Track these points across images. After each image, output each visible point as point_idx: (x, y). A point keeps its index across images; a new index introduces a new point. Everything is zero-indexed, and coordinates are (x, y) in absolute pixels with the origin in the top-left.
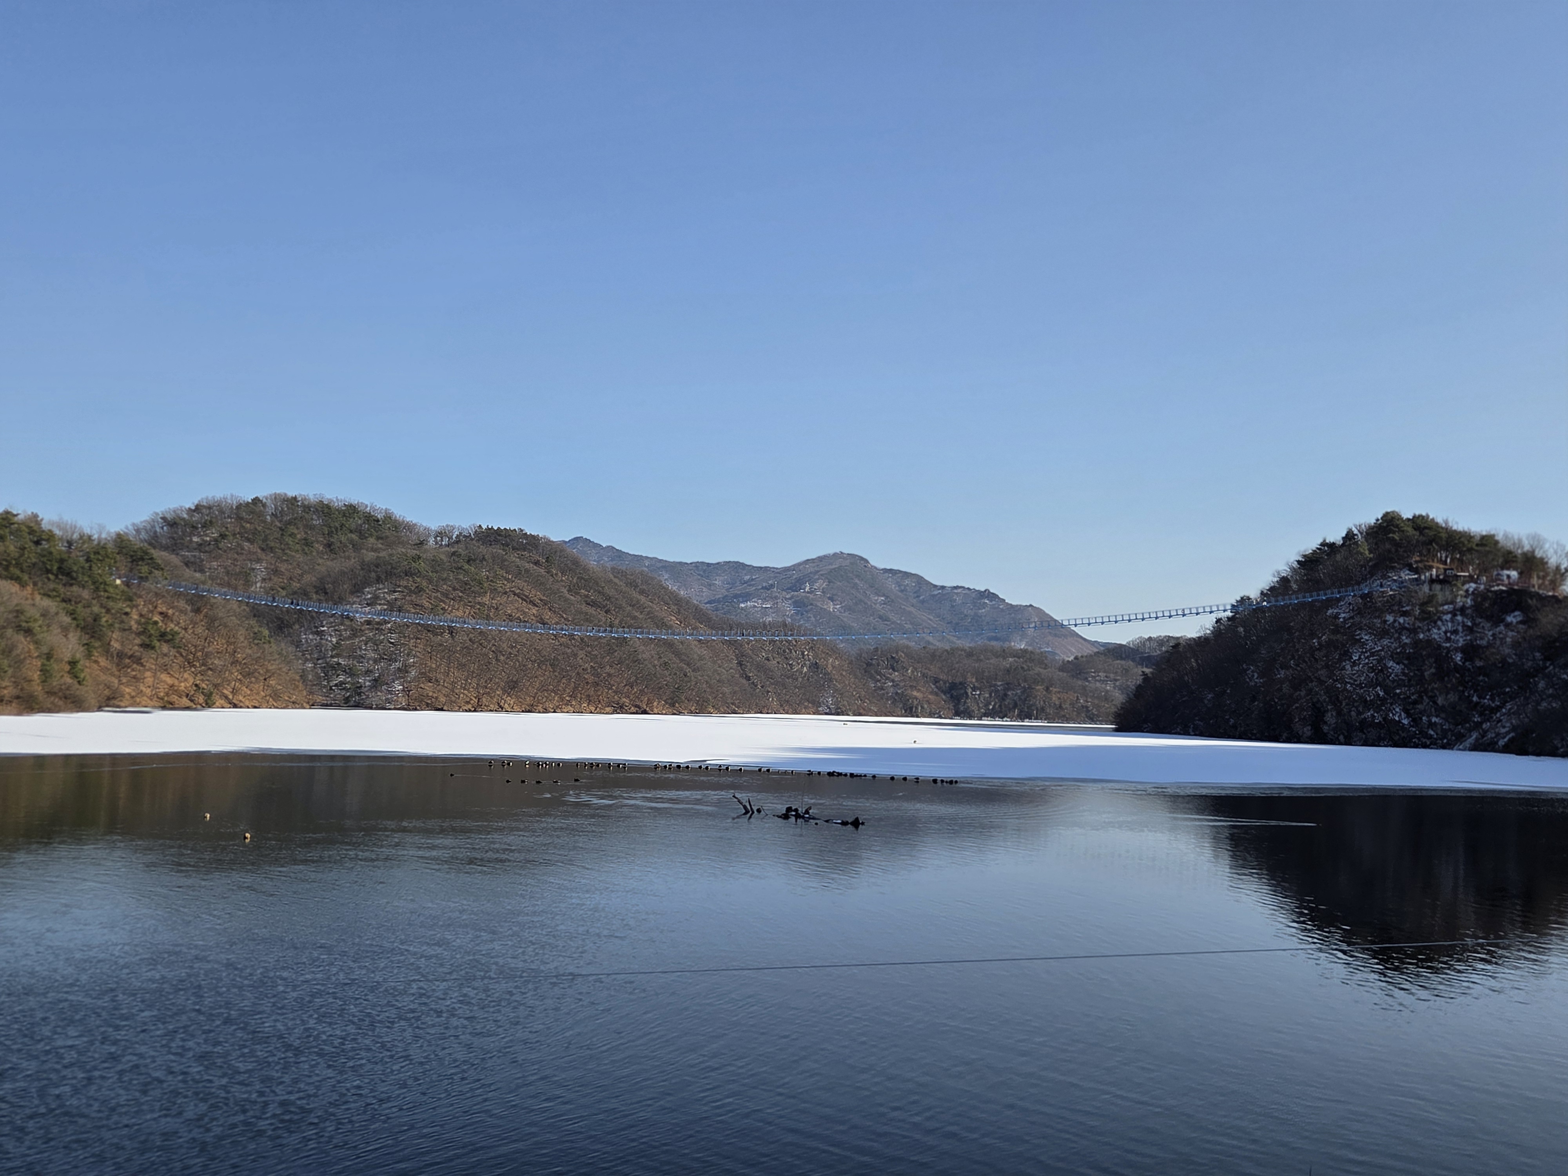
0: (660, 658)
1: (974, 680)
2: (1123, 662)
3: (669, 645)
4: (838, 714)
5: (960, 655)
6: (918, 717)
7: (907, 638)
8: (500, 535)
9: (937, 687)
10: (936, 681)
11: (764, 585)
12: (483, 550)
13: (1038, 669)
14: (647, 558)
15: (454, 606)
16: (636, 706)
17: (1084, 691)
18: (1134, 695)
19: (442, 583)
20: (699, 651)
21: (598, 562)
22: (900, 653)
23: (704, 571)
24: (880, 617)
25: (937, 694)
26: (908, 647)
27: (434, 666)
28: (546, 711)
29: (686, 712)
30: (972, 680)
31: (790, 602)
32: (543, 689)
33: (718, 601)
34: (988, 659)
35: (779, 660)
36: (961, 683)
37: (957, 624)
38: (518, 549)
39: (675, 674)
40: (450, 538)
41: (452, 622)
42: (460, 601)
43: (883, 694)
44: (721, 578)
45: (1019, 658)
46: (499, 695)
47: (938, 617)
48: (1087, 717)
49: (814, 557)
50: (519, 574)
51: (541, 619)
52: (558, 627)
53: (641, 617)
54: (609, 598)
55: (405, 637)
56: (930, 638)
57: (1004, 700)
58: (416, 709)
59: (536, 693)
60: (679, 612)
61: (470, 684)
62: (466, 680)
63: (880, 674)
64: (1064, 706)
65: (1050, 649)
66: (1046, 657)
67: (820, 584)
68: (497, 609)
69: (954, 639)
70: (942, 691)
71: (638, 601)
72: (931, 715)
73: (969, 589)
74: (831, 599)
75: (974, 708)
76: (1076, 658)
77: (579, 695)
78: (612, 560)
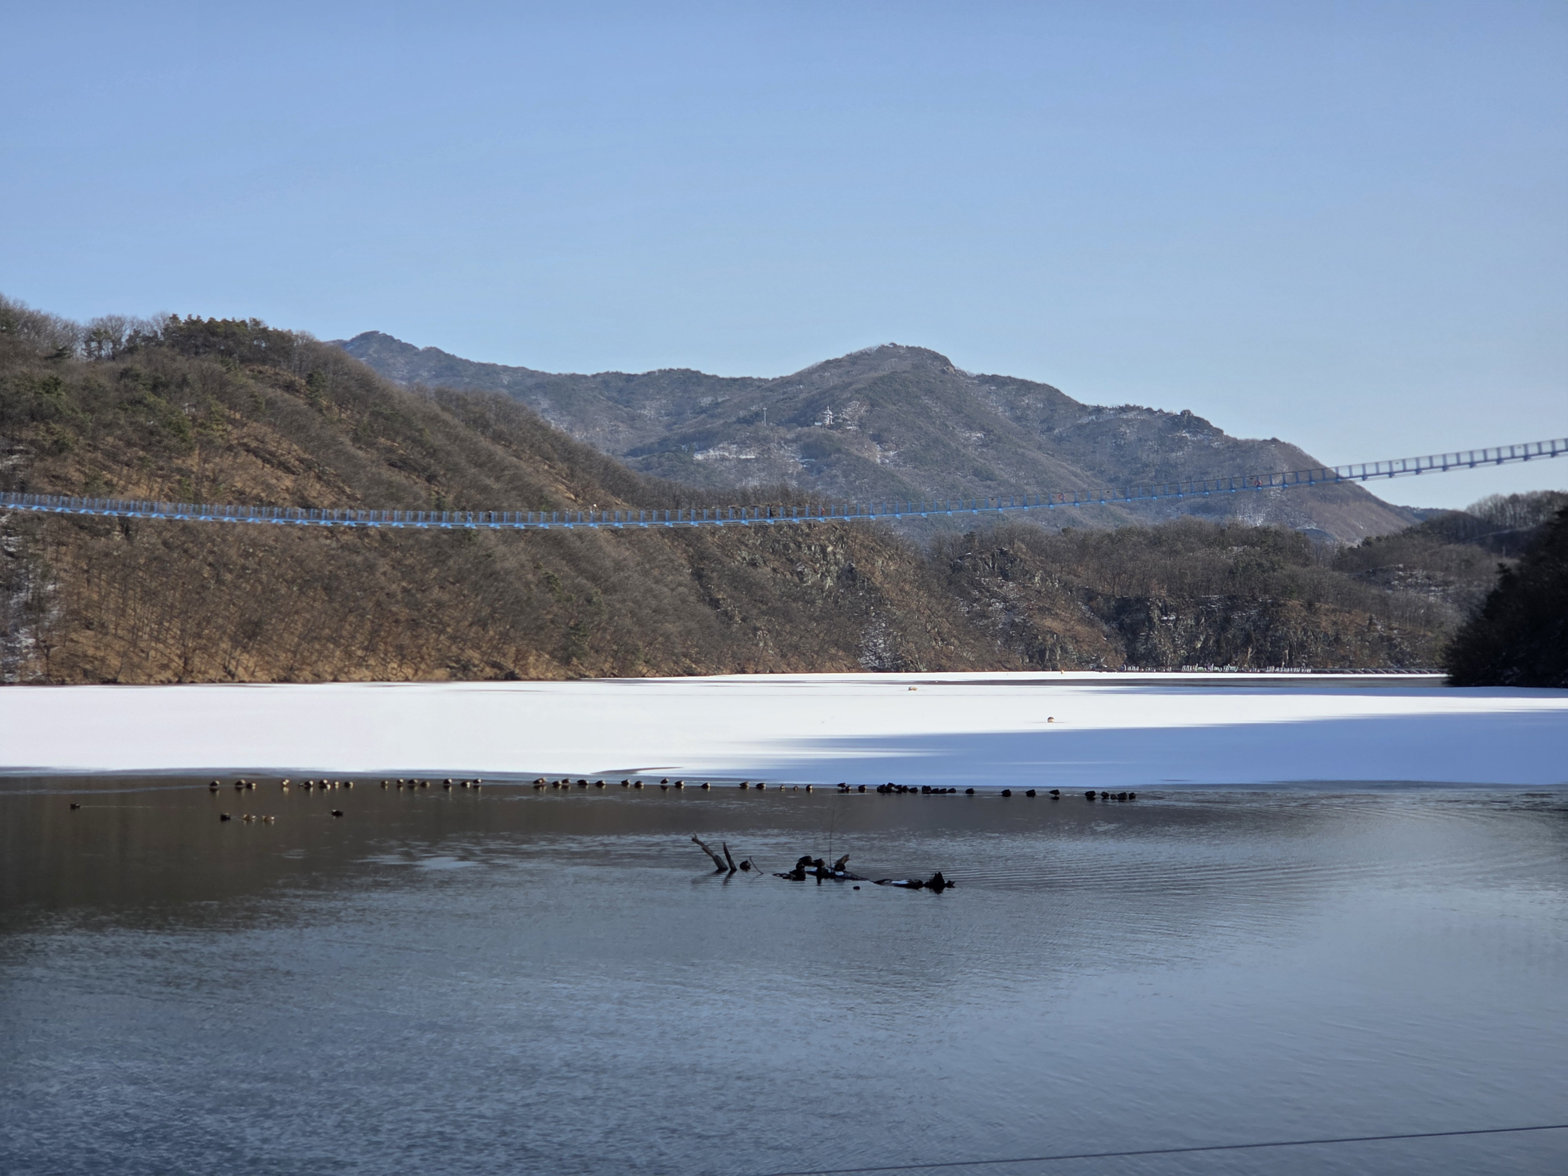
0: (538, 567)
1: (1164, 593)
2: (1460, 548)
3: (555, 541)
4: (897, 670)
5: (1135, 545)
6: (1054, 669)
7: (1032, 514)
8: (214, 334)
9: (1092, 609)
10: (1090, 596)
11: (742, 413)
12: (183, 364)
13: (1291, 567)
14: (506, 369)
15: (130, 477)
16: (494, 665)
17: (1385, 608)
18: (1484, 611)
19: (102, 432)
20: (614, 551)
21: (410, 380)
22: (1018, 544)
23: (620, 391)
24: (977, 473)
25: (1091, 623)
26: (1032, 532)
27: (95, 597)
28: (318, 679)
29: (592, 674)
30: (1159, 592)
31: (795, 446)
32: (309, 637)
33: (650, 450)
34: (1193, 550)
35: (776, 564)
36: (1138, 600)
37: (1128, 482)
38: (250, 360)
39: (569, 599)
40: (116, 342)
41: (128, 508)
42: (142, 467)
43: (987, 627)
44: (655, 404)
45: (1253, 545)
46: (225, 652)
47: (1091, 469)
48: (1390, 658)
49: (840, 356)
50: (255, 410)
51: (302, 497)
52: (336, 512)
53: (496, 486)
54: (433, 453)
55: (36, 541)
56: (1075, 512)
57: (1224, 629)
58: (63, 683)
59: (299, 645)
60: (572, 475)
61: (168, 630)
62: (160, 624)
63: (978, 586)
64: (1344, 639)
65: (1314, 527)
66: (1307, 543)
67: (854, 410)
68: (214, 481)
69: (1124, 513)
70: (1103, 617)
71: (490, 455)
72: (1081, 666)
73: (1149, 410)
74: (878, 438)
75: (1166, 647)
76: (1367, 543)
77: (382, 647)
78: (437, 376)
